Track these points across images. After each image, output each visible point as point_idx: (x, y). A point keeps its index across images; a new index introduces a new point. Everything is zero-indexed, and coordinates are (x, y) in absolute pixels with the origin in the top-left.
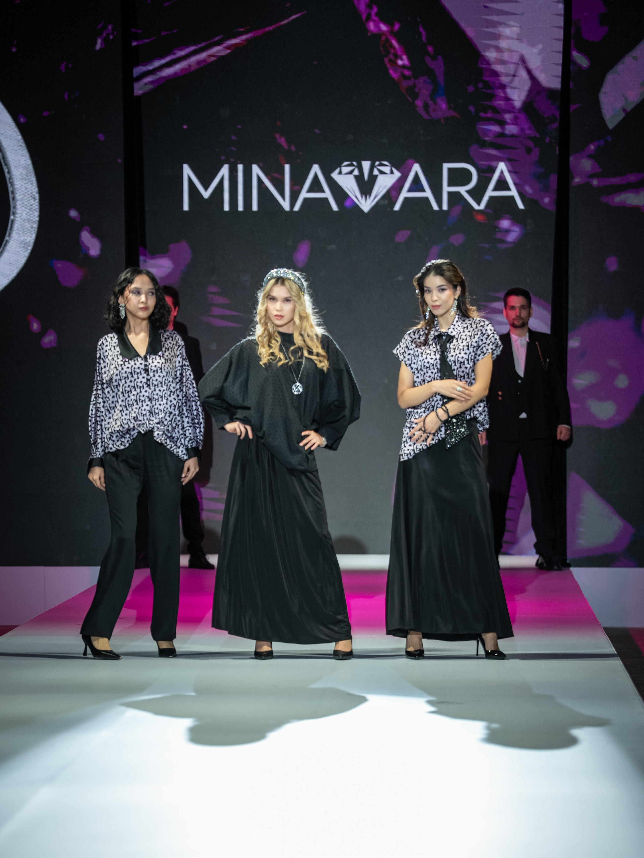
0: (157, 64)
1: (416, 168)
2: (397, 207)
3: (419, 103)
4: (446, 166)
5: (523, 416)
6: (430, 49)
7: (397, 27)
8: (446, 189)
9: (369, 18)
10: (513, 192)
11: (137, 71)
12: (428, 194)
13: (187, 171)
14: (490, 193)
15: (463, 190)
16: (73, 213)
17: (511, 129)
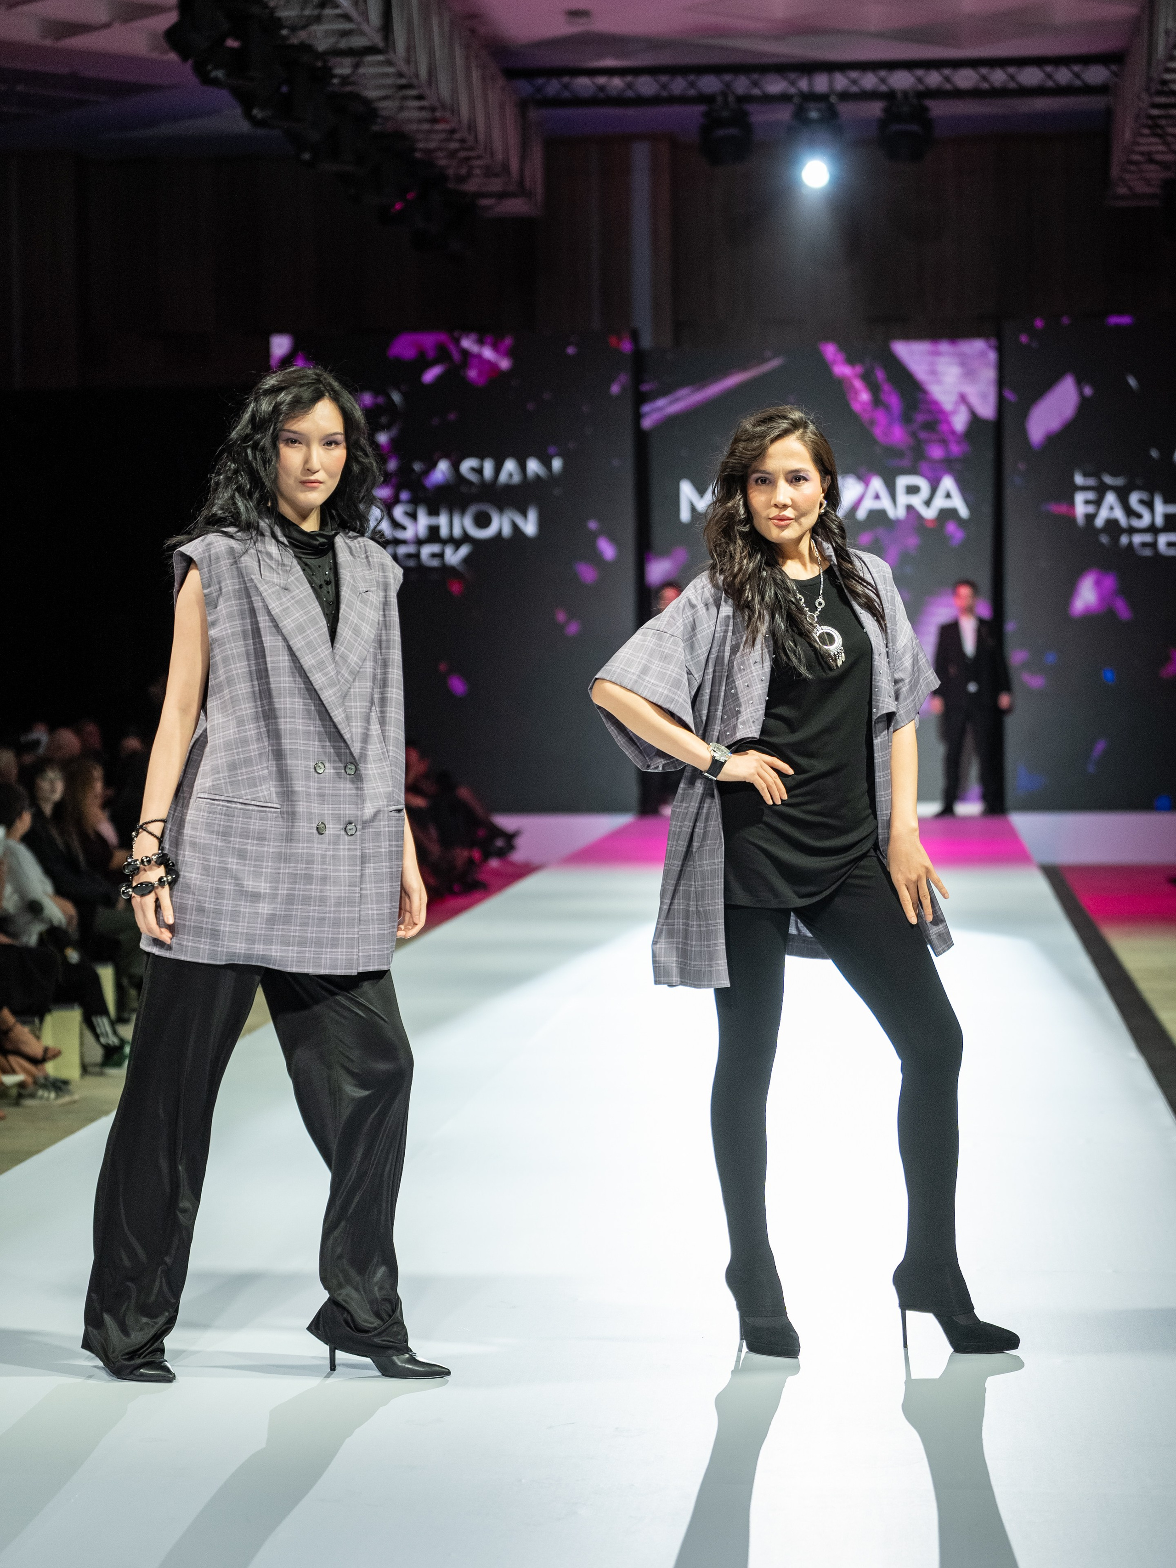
0: (661, 402)
1: (877, 484)
2: (861, 514)
3: (877, 432)
4: (902, 482)
5: (972, 688)
6: (886, 387)
7: (859, 369)
8: (903, 499)
9: (834, 362)
10: (958, 503)
11: (646, 408)
12: (885, 503)
13: (686, 489)
14: (939, 502)
15: (917, 501)
16: (593, 525)
17: (955, 449)
